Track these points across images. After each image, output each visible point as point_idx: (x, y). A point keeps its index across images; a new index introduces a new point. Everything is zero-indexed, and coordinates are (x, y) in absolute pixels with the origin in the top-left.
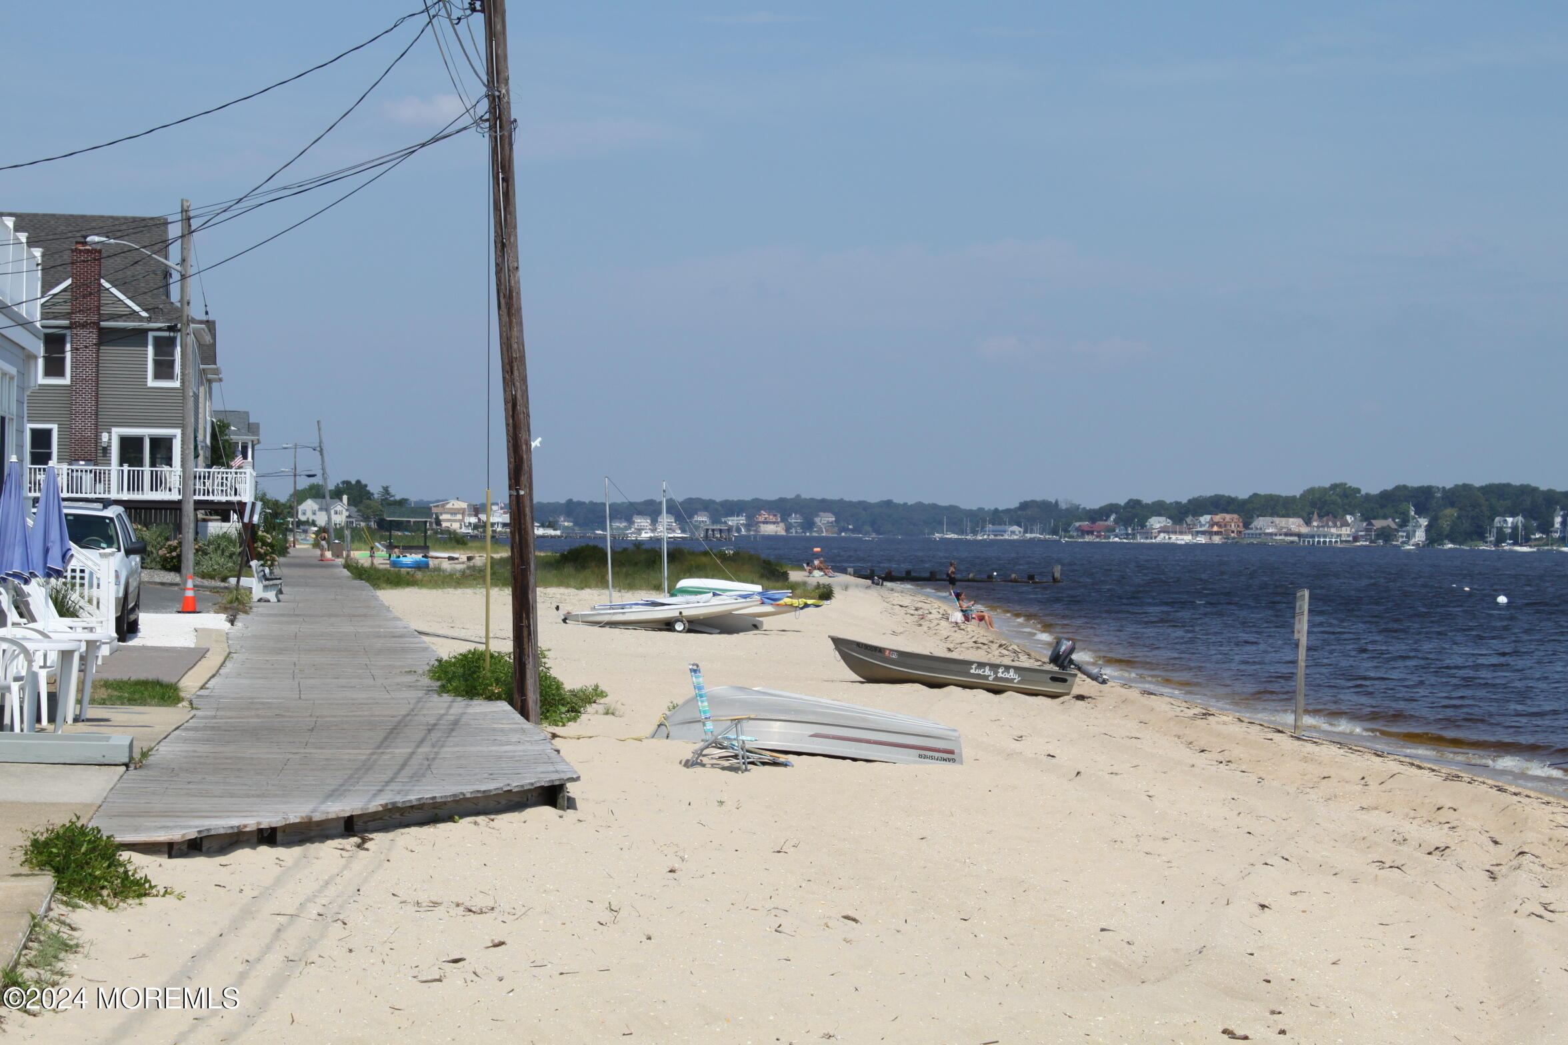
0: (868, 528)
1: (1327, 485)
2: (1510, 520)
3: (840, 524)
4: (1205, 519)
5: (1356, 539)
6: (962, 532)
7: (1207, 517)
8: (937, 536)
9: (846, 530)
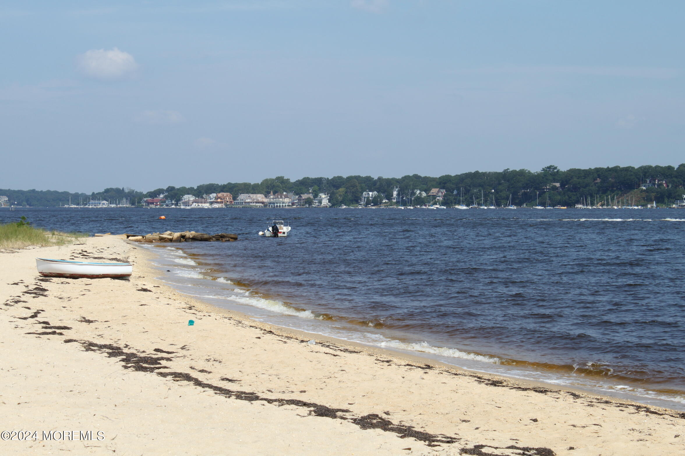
0: (25, 203)
1: (274, 177)
2: (371, 193)
3: (10, 201)
4: (213, 195)
5: (293, 204)
6: (78, 204)
7: (214, 195)
8: (66, 206)
9: (14, 204)
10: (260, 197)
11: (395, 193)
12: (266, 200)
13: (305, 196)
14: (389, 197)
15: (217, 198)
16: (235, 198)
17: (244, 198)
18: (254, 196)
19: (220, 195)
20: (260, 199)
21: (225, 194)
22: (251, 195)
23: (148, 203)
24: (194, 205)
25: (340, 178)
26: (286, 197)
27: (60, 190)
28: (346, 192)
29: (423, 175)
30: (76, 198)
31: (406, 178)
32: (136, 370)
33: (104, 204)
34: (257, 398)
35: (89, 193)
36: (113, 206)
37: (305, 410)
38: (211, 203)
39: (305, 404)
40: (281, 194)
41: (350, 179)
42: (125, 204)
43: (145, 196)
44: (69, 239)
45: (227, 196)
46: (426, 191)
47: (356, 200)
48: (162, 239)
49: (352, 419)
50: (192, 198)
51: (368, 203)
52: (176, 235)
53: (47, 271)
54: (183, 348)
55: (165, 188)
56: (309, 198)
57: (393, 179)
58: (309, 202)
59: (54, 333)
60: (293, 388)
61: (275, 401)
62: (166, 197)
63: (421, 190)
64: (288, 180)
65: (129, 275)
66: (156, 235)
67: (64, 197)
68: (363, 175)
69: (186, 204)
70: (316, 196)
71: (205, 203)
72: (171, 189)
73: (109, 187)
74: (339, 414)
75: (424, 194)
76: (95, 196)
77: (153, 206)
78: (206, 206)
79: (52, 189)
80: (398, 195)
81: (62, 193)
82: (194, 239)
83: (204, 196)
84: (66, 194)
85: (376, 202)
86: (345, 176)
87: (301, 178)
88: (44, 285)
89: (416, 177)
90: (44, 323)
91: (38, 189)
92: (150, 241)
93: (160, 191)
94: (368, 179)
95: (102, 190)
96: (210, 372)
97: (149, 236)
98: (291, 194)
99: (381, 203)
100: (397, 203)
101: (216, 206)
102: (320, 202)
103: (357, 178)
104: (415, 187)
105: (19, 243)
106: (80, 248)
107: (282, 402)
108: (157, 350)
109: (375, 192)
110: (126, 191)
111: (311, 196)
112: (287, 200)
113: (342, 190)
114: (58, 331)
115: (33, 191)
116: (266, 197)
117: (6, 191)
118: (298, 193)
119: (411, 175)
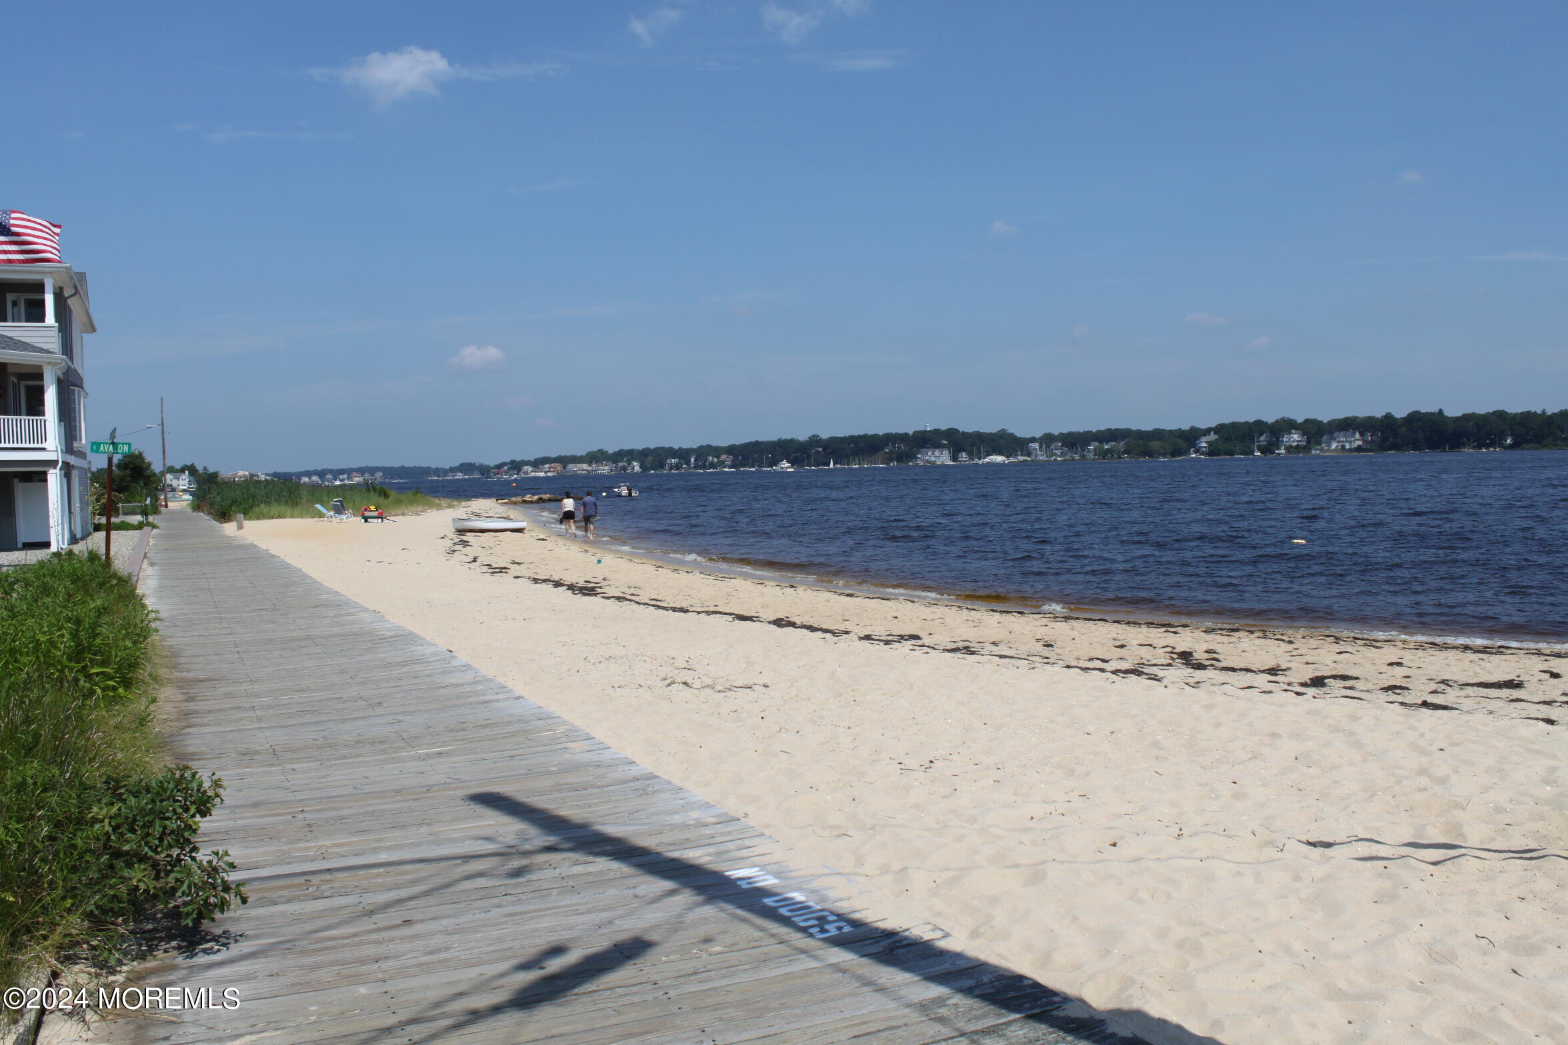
10: (585, 466)
11: (692, 460)
12: (589, 468)
13: (620, 464)
14: (688, 463)
15: (550, 468)
16: (564, 468)
17: (573, 467)
18: (580, 465)
19: (552, 465)
20: (585, 468)
21: (557, 465)
22: (578, 465)
23: (496, 474)
24: (536, 474)
26: (605, 465)
27: (424, 465)
28: (653, 460)
30: (437, 472)
32: (584, 596)
33: (463, 476)
34: (687, 611)
35: (447, 467)
36: (470, 477)
37: (730, 618)
38: (548, 472)
39: (730, 614)
40: (602, 463)
42: (479, 475)
43: (493, 468)
44: (455, 503)
45: (559, 466)
46: (717, 457)
47: (662, 466)
48: (525, 502)
50: (530, 469)
51: (671, 468)
52: (536, 497)
53: (458, 528)
54: (604, 579)
56: (624, 466)
57: (683, 449)
58: (624, 469)
59: (501, 572)
61: (703, 612)
62: (509, 469)
63: (713, 457)
64: (599, 453)
65: (524, 529)
67: (427, 471)
69: (526, 473)
70: (629, 464)
71: (541, 472)
72: (508, 463)
76: (453, 470)
78: (546, 474)
79: (418, 465)
80: (695, 461)
83: (540, 466)
84: (429, 468)
85: (677, 467)
88: (464, 538)
90: (486, 565)
92: (517, 504)
96: (638, 595)
98: (609, 463)
101: (554, 473)
104: (709, 454)
106: (469, 510)
107: (709, 613)
108: (587, 581)
109: (677, 460)
111: (626, 464)
112: (606, 468)
114: (503, 570)
115: (403, 467)
116: (589, 465)
118: (615, 462)
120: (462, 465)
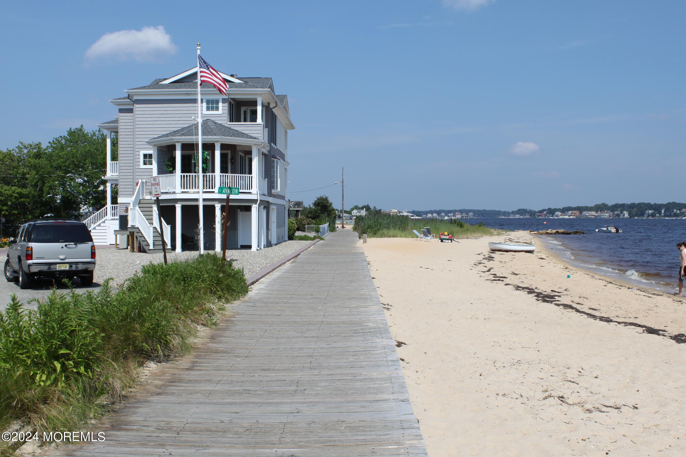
10: (593, 213)
11: (663, 211)
12: (596, 214)
13: (616, 213)
14: (660, 213)
15: (572, 213)
16: (581, 214)
17: (586, 213)
18: (590, 213)
19: (573, 212)
20: (593, 214)
21: (576, 211)
22: (589, 212)
23: (539, 216)
24: (561, 217)
25: (634, 204)
26: (607, 213)
27: (497, 210)
28: (637, 211)
29: (678, 202)
30: (505, 213)
31: (669, 204)
32: (543, 302)
33: (518, 216)
34: (611, 321)
35: (510, 211)
36: (522, 217)
37: (640, 330)
38: (569, 216)
39: (639, 326)
40: (604, 212)
41: (639, 204)
42: (527, 216)
43: (537, 212)
44: (503, 232)
45: (577, 213)
46: (679, 210)
47: (642, 214)
48: (547, 233)
49: (670, 336)
50: (559, 213)
51: (649, 216)
52: (554, 231)
53: (493, 248)
54: (566, 290)
55: (547, 208)
56: (618, 213)
57: (662, 204)
58: (618, 215)
59: (499, 280)
60: (630, 315)
61: (622, 323)
62: (547, 213)
63: (677, 210)
64: (608, 204)
65: (533, 251)
66: (544, 231)
67: (499, 213)
68: (646, 202)
69: (557, 216)
70: (622, 212)
71: (566, 216)
72: (549, 209)
73: (520, 208)
74: (661, 332)
75: (678, 212)
76: (513, 213)
77: (541, 217)
78: (567, 217)
79: (493, 209)
80: (665, 212)
81: (498, 211)
82: (563, 233)
83: (566, 212)
84: (500, 211)
85: (653, 215)
86: (637, 203)
87: (614, 204)
88: (493, 255)
89: (674, 203)
90: (494, 274)
91: (487, 209)
92: (541, 234)
93: (544, 210)
94: (649, 204)
95: (516, 210)
96: (582, 304)
97: (541, 231)
98: (609, 212)
99: (655, 216)
100: (665, 216)
101: (571, 217)
102: (624, 215)
103: (643, 204)
104: (674, 208)
105: (479, 235)
106: (508, 237)
107: (626, 324)
108: (552, 291)
109: (653, 211)
110: (528, 210)
111: (619, 212)
112: (607, 214)
113: (635, 209)
114: (501, 279)
115: (485, 210)
116: (596, 213)
117: (472, 210)
118: (613, 211)
119: (671, 202)
120: (519, 210)
